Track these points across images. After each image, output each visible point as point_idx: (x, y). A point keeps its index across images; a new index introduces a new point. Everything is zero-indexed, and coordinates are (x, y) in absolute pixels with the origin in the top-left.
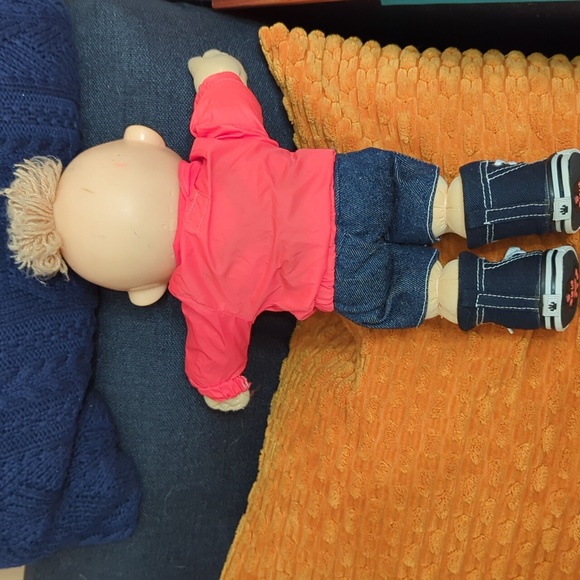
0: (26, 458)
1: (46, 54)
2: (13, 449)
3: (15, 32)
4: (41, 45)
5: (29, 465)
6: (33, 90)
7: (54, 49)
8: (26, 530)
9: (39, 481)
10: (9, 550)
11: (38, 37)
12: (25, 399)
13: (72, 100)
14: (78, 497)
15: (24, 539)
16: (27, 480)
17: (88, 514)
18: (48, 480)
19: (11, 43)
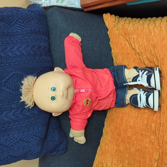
0: (35, 129)
1: (39, 24)
2: (32, 126)
3: (31, 19)
4: (38, 22)
5: (36, 131)
6: (36, 33)
7: (41, 23)
8: (36, 149)
9: (38, 135)
10: (31, 154)
11: (37, 20)
12: (35, 113)
13: (47, 36)
14: (49, 141)
15: (35, 151)
16: (35, 135)
17: (52, 145)
18: (41, 135)
19: (30, 22)
